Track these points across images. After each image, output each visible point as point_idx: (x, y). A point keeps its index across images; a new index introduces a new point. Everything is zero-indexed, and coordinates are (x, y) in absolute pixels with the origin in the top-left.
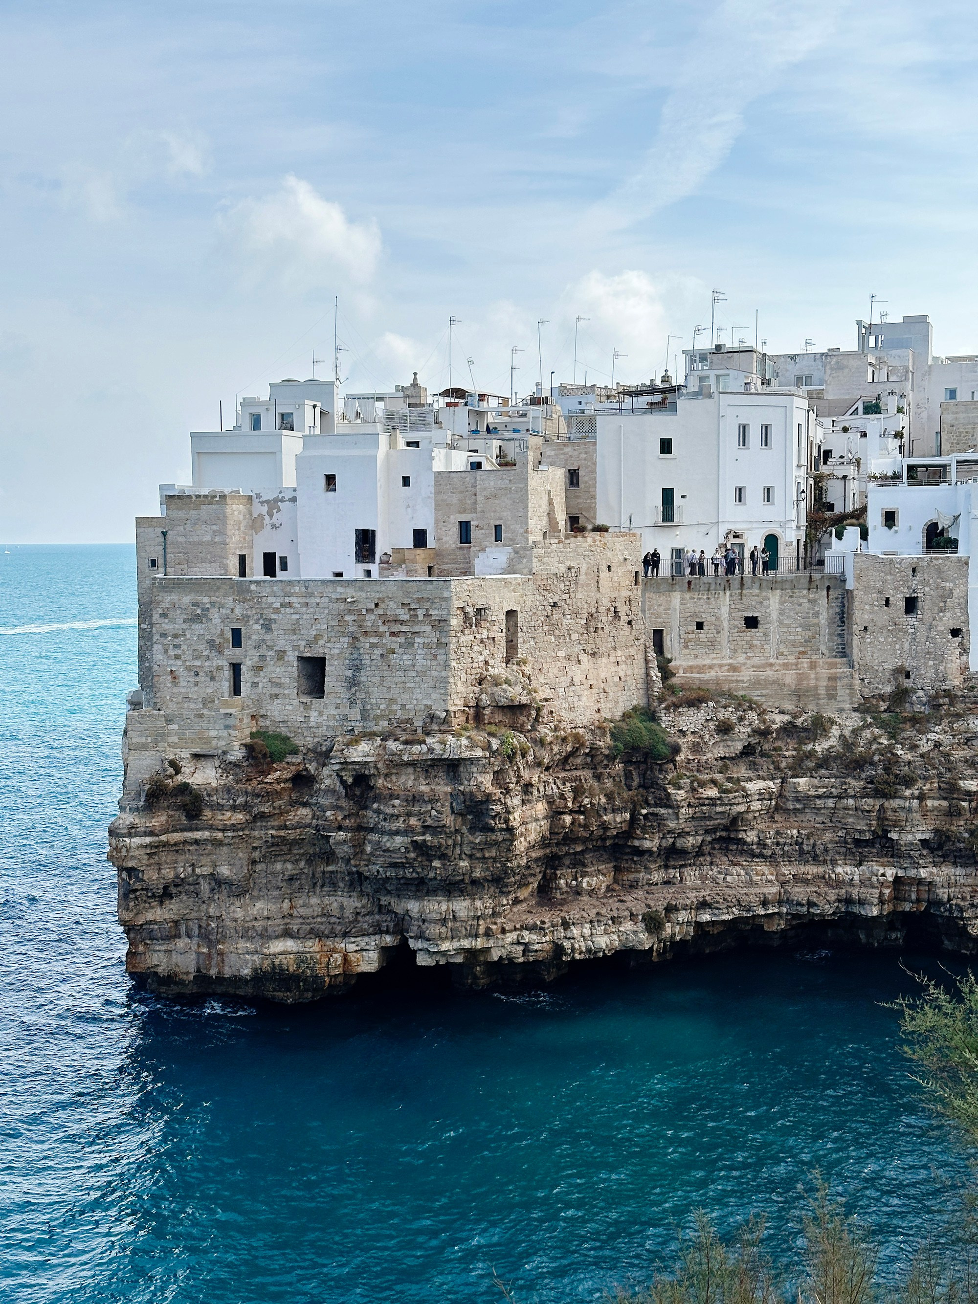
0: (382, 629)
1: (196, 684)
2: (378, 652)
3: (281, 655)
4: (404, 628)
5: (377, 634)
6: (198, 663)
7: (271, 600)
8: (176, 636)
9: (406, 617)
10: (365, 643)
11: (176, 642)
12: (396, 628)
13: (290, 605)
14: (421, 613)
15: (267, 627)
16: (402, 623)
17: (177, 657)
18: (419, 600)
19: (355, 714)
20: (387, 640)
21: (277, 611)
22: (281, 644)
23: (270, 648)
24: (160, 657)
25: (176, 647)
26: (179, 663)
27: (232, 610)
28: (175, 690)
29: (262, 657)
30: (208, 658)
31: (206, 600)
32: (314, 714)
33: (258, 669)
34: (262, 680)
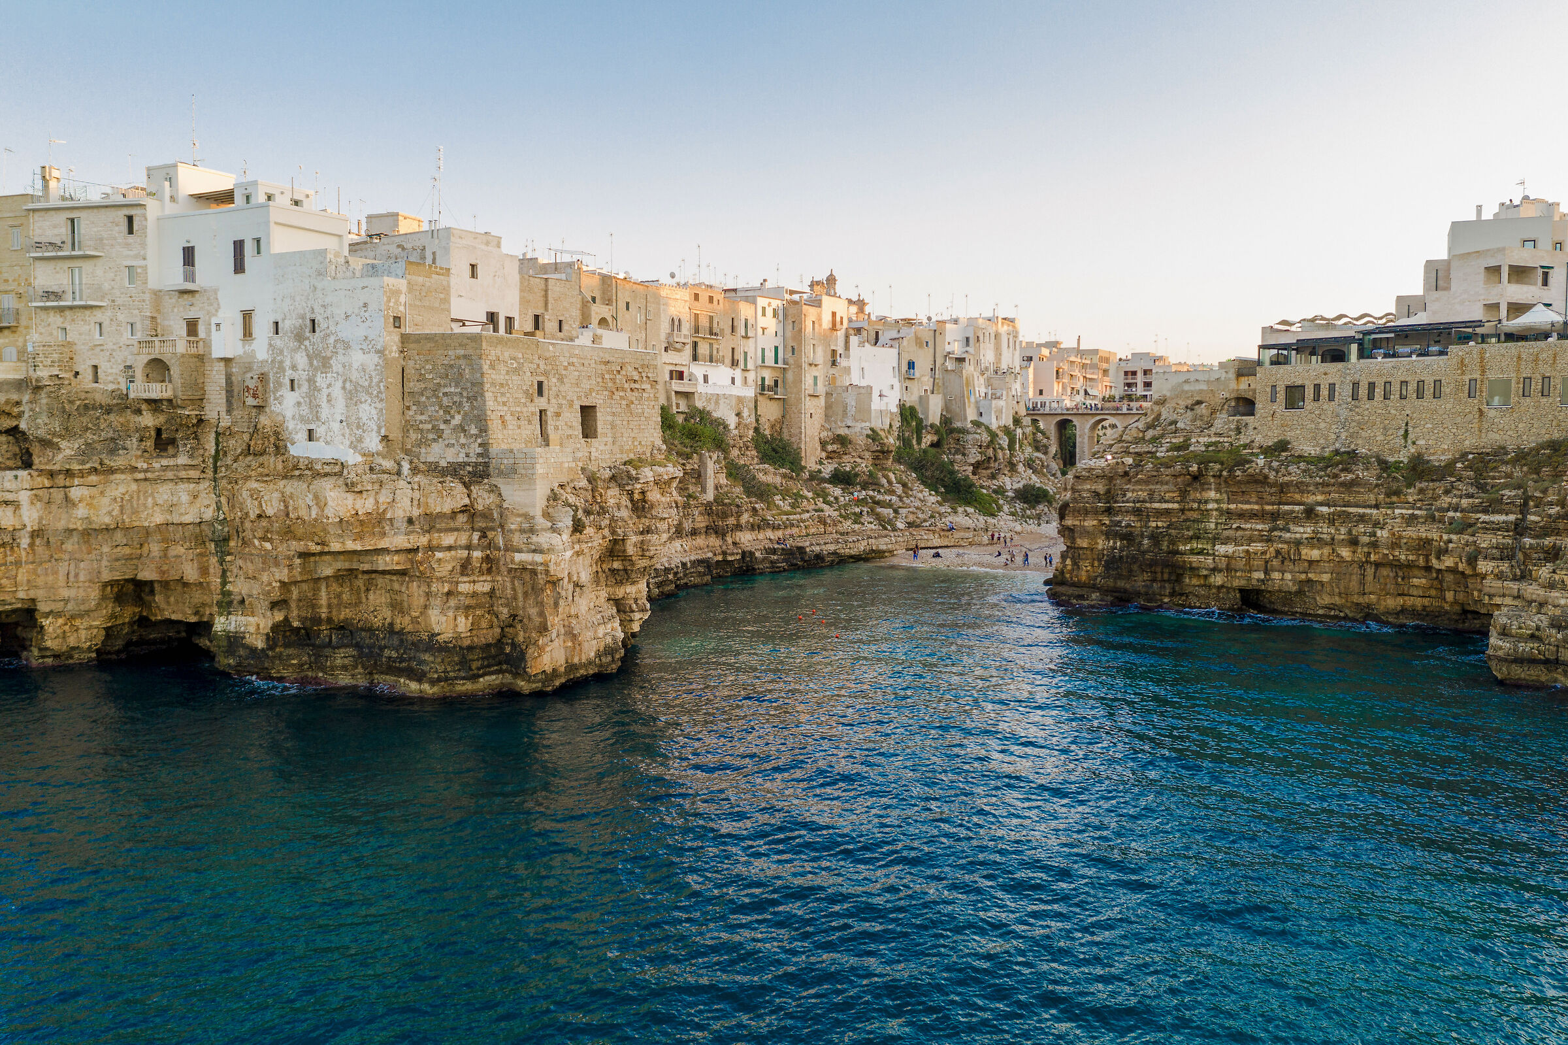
0: (626, 386)
1: (519, 427)
2: (624, 402)
3: (571, 405)
4: (637, 386)
5: (624, 390)
6: (518, 409)
7: (562, 359)
8: (502, 385)
9: (636, 378)
10: (616, 397)
11: (502, 390)
12: (634, 386)
13: (573, 364)
14: (644, 375)
15: (561, 380)
16: (635, 381)
17: (504, 404)
18: (643, 366)
19: (616, 449)
20: (629, 393)
21: (566, 368)
22: (572, 395)
23: (564, 398)
24: (491, 403)
25: (503, 394)
26: (505, 408)
27: (538, 365)
28: (505, 432)
29: (560, 406)
30: (525, 405)
31: (520, 356)
32: (593, 450)
33: (558, 415)
34: (560, 423)
